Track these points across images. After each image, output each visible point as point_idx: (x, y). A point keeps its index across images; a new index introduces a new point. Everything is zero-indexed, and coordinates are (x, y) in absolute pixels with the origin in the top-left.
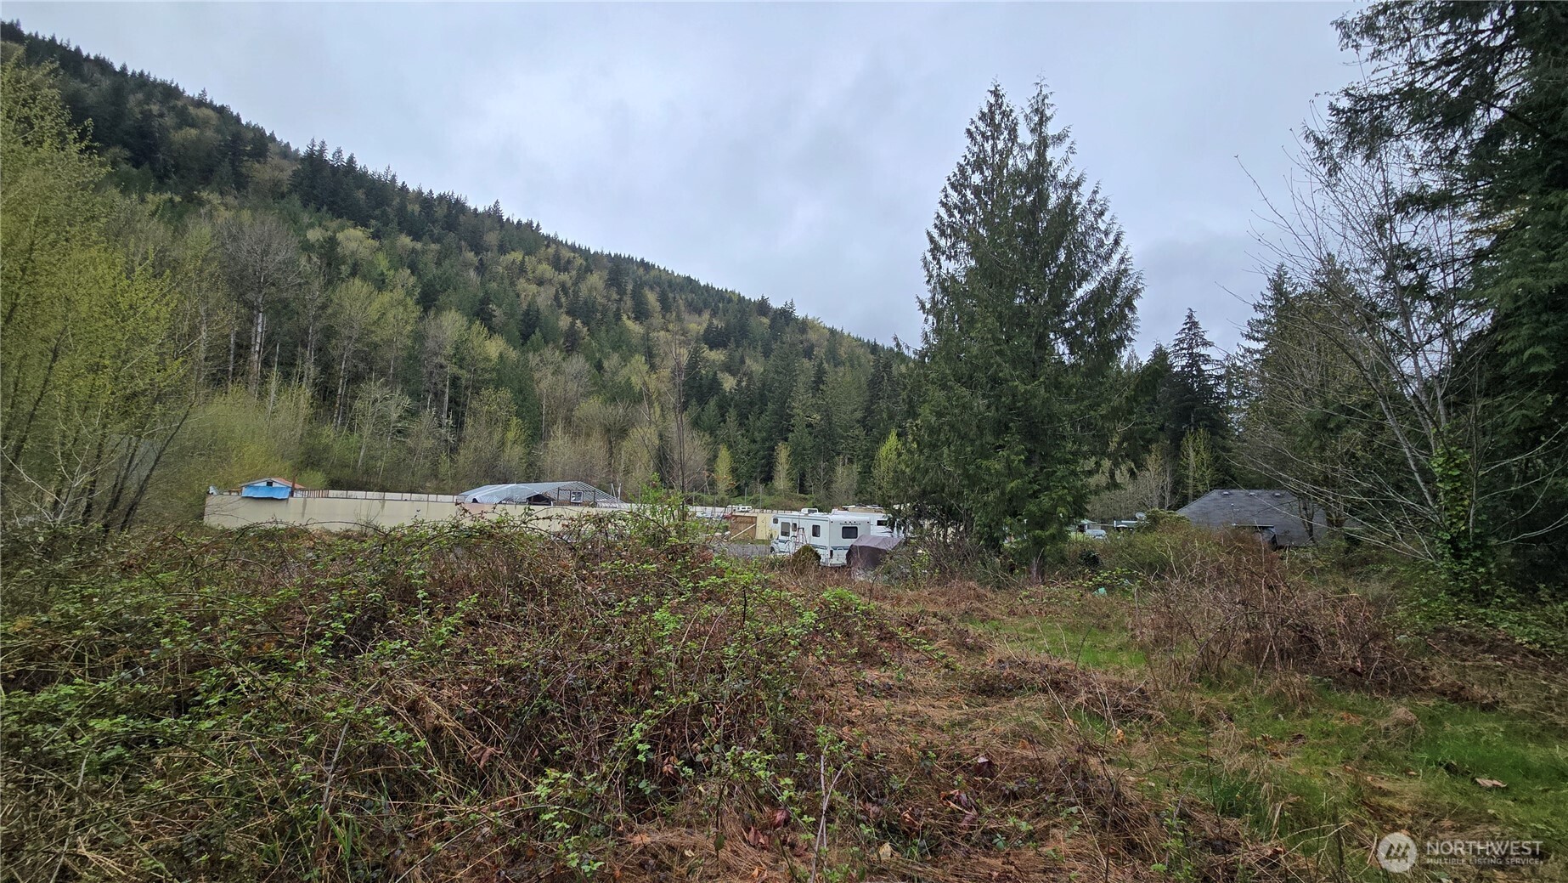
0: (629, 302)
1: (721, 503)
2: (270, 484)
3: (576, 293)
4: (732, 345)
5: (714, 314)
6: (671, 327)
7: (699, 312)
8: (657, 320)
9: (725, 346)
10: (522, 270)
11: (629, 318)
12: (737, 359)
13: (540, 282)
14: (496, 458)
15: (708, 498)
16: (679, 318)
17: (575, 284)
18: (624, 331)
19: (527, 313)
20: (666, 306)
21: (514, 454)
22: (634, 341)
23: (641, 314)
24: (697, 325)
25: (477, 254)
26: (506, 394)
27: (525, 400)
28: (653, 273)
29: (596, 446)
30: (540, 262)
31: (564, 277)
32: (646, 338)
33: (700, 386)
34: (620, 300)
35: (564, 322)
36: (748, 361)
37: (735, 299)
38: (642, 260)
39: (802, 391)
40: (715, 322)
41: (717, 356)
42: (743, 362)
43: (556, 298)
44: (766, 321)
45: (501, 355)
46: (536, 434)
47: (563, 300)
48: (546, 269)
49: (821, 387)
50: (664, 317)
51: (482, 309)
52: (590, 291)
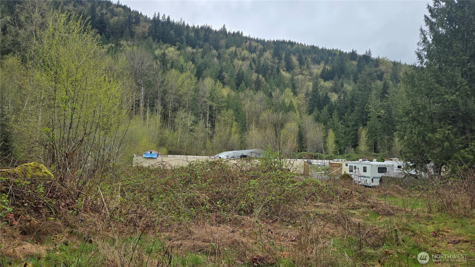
0: (283, 63)
1: (330, 158)
2: (151, 152)
3: (259, 62)
4: (336, 78)
5: (326, 63)
6: (304, 72)
7: (319, 63)
8: (297, 70)
9: (332, 79)
10: (236, 55)
11: (284, 71)
12: (339, 85)
13: (243, 59)
14: (228, 140)
15: (324, 156)
16: (308, 68)
17: (259, 58)
18: (282, 77)
19: (238, 75)
20: (301, 63)
21: (235, 137)
22: (286, 82)
23: (289, 68)
24: (317, 70)
25: (217, 50)
26: (231, 112)
27: (239, 114)
28: (295, 47)
29: (270, 132)
30: (243, 50)
31: (254, 55)
32: (292, 79)
33: (319, 101)
34: (280, 62)
35: (254, 76)
36: (345, 85)
37: (338, 53)
38: (290, 41)
39: (374, 99)
40: (327, 67)
41: (329, 84)
42: (342, 86)
43: (251, 66)
44: (355, 63)
45: (228, 95)
46: (244, 129)
47: (254, 66)
48: (246, 53)
49: (386, 95)
50: (300, 68)
51: (220, 75)
52: (265, 60)
